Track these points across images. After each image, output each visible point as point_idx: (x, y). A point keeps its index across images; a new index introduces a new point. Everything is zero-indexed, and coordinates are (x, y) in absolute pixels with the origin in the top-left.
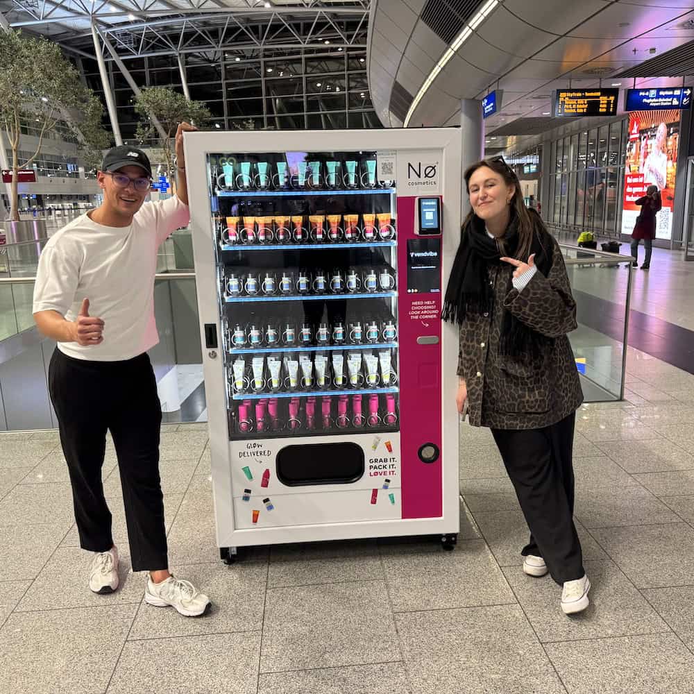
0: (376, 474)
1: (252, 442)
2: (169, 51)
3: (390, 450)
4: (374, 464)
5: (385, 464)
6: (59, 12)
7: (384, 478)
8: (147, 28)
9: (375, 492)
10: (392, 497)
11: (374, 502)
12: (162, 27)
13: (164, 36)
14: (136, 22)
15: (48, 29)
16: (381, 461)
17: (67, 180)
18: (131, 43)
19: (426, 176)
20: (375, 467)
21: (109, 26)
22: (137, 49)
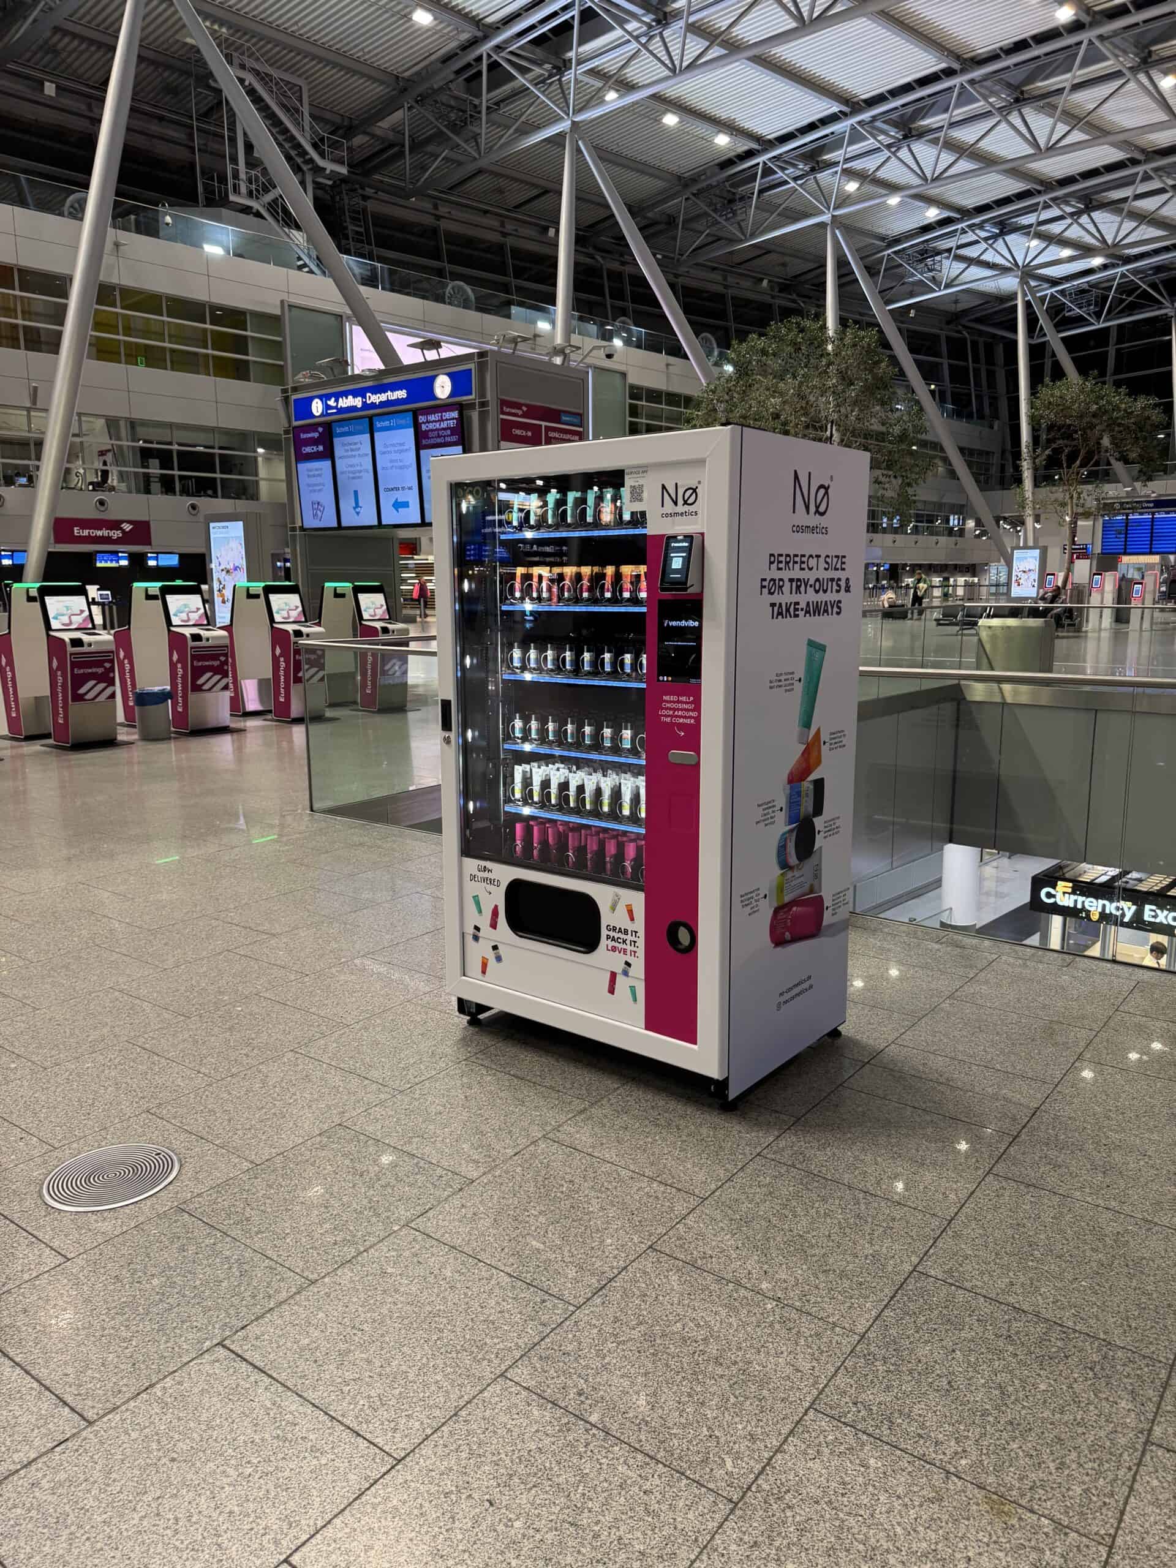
0: (614, 949)
1: (483, 863)
2: (1160, 308)
3: (632, 919)
4: (612, 934)
5: (625, 937)
6: (975, 272)
7: (623, 958)
8: (1123, 275)
9: (613, 976)
10: (633, 989)
11: (612, 991)
12: (1151, 269)
13: (1154, 286)
14: (1105, 267)
15: (956, 302)
16: (620, 931)
17: (943, 540)
18: (1090, 305)
19: (685, 503)
20: (613, 939)
21: (1054, 282)
22: (1098, 315)
